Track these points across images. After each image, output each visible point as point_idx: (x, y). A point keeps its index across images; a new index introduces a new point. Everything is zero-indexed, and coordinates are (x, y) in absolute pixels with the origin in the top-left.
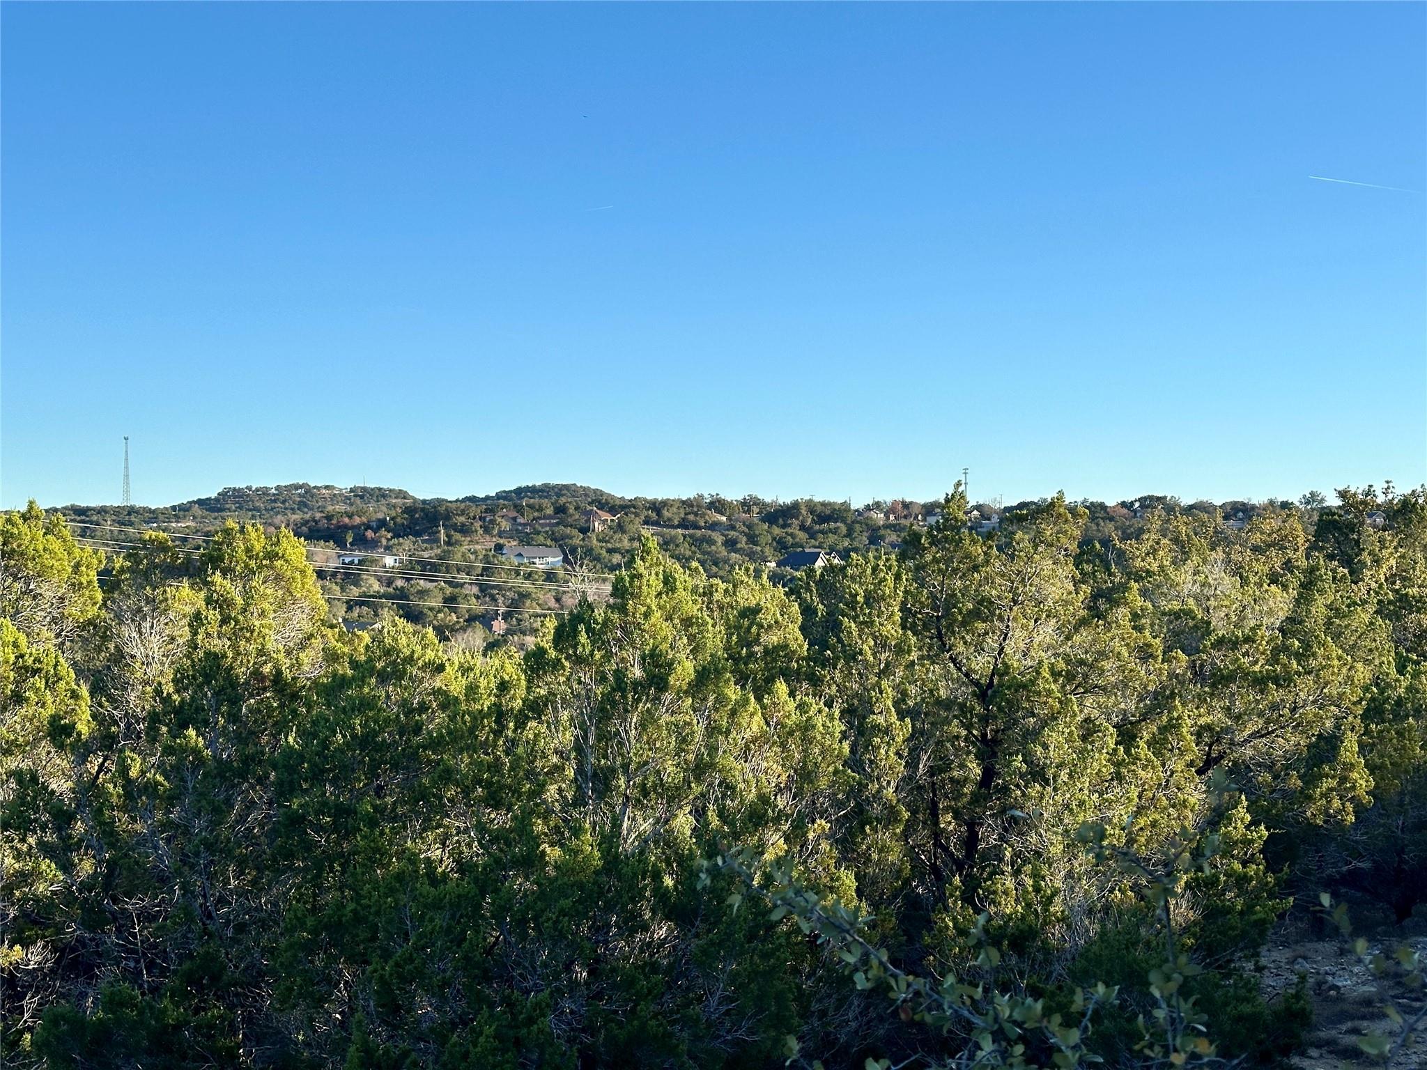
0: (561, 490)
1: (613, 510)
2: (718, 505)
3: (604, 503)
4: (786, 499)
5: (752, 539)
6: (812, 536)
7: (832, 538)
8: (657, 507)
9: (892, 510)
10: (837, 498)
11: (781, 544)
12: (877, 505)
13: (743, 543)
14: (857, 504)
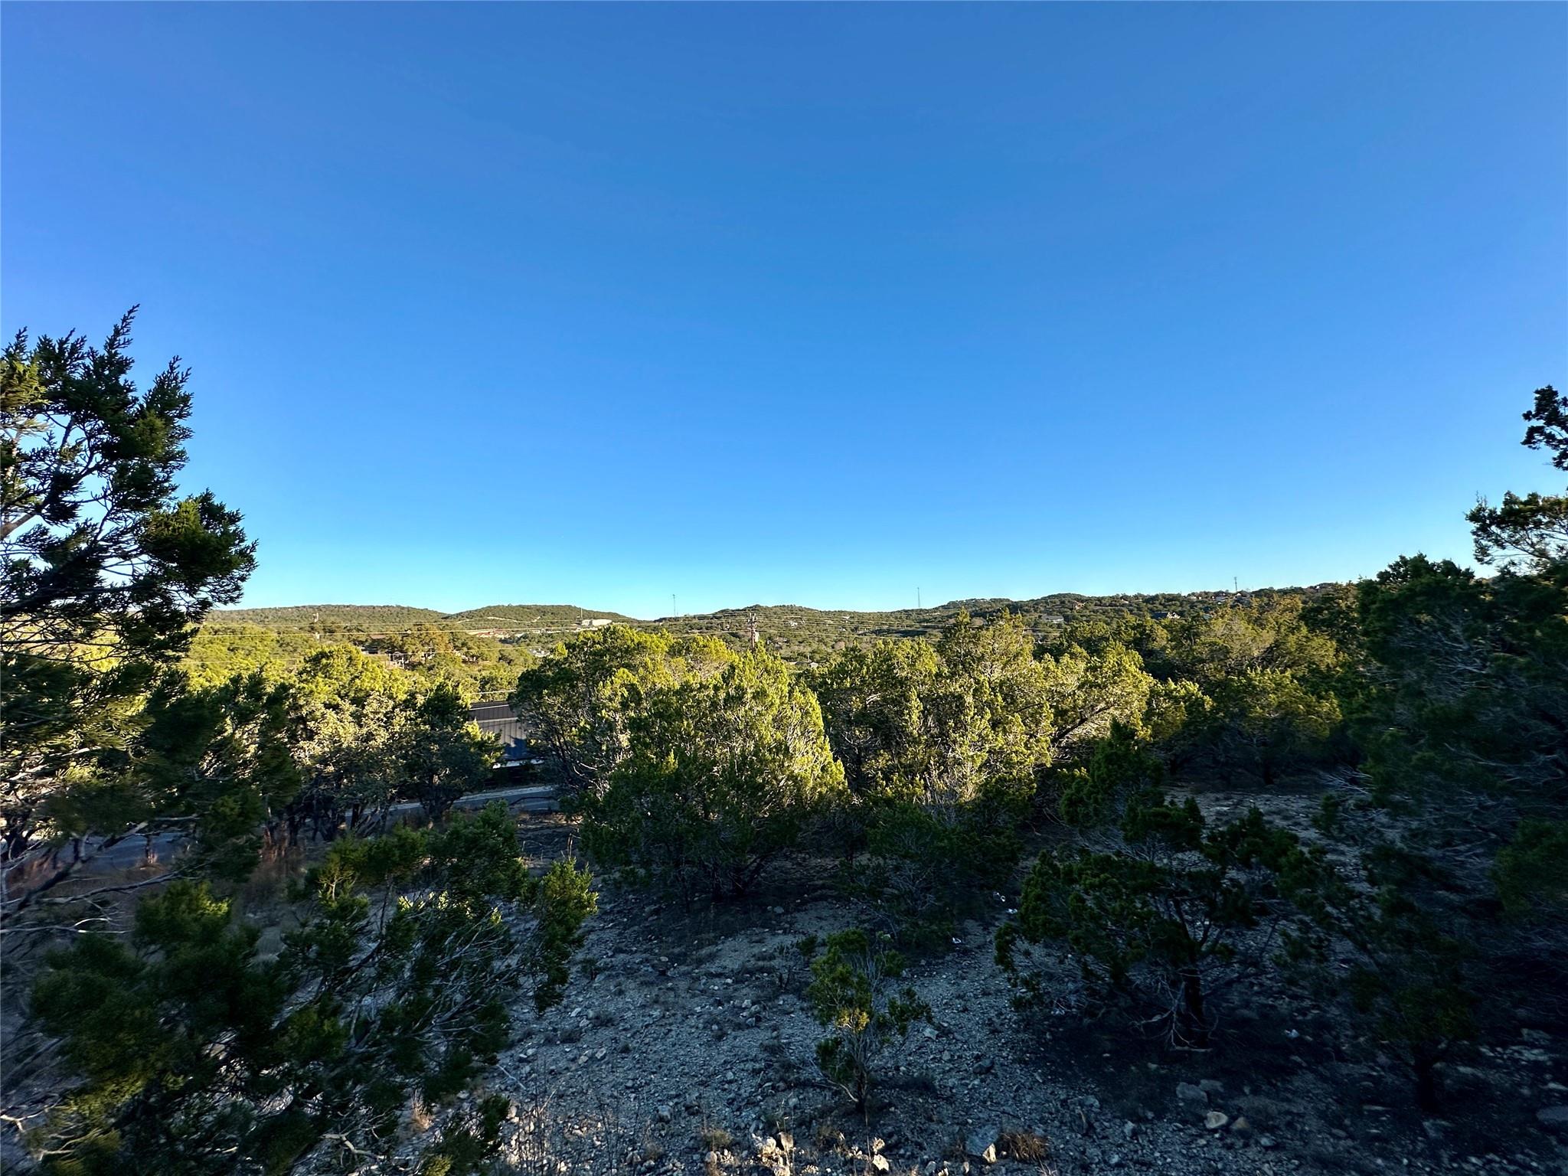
0: (1064, 595)
1: (1082, 602)
2: (1125, 597)
3: (1080, 599)
4: (1153, 594)
5: (1139, 609)
6: (1165, 607)
7: (1173, 607)
8: (1100, 599)
9: (1200, 595)
10: (1175, 592)
11: (1151, 611)
12: (1193, 594)
13: (1135, 611)
14: (1184, 594)
